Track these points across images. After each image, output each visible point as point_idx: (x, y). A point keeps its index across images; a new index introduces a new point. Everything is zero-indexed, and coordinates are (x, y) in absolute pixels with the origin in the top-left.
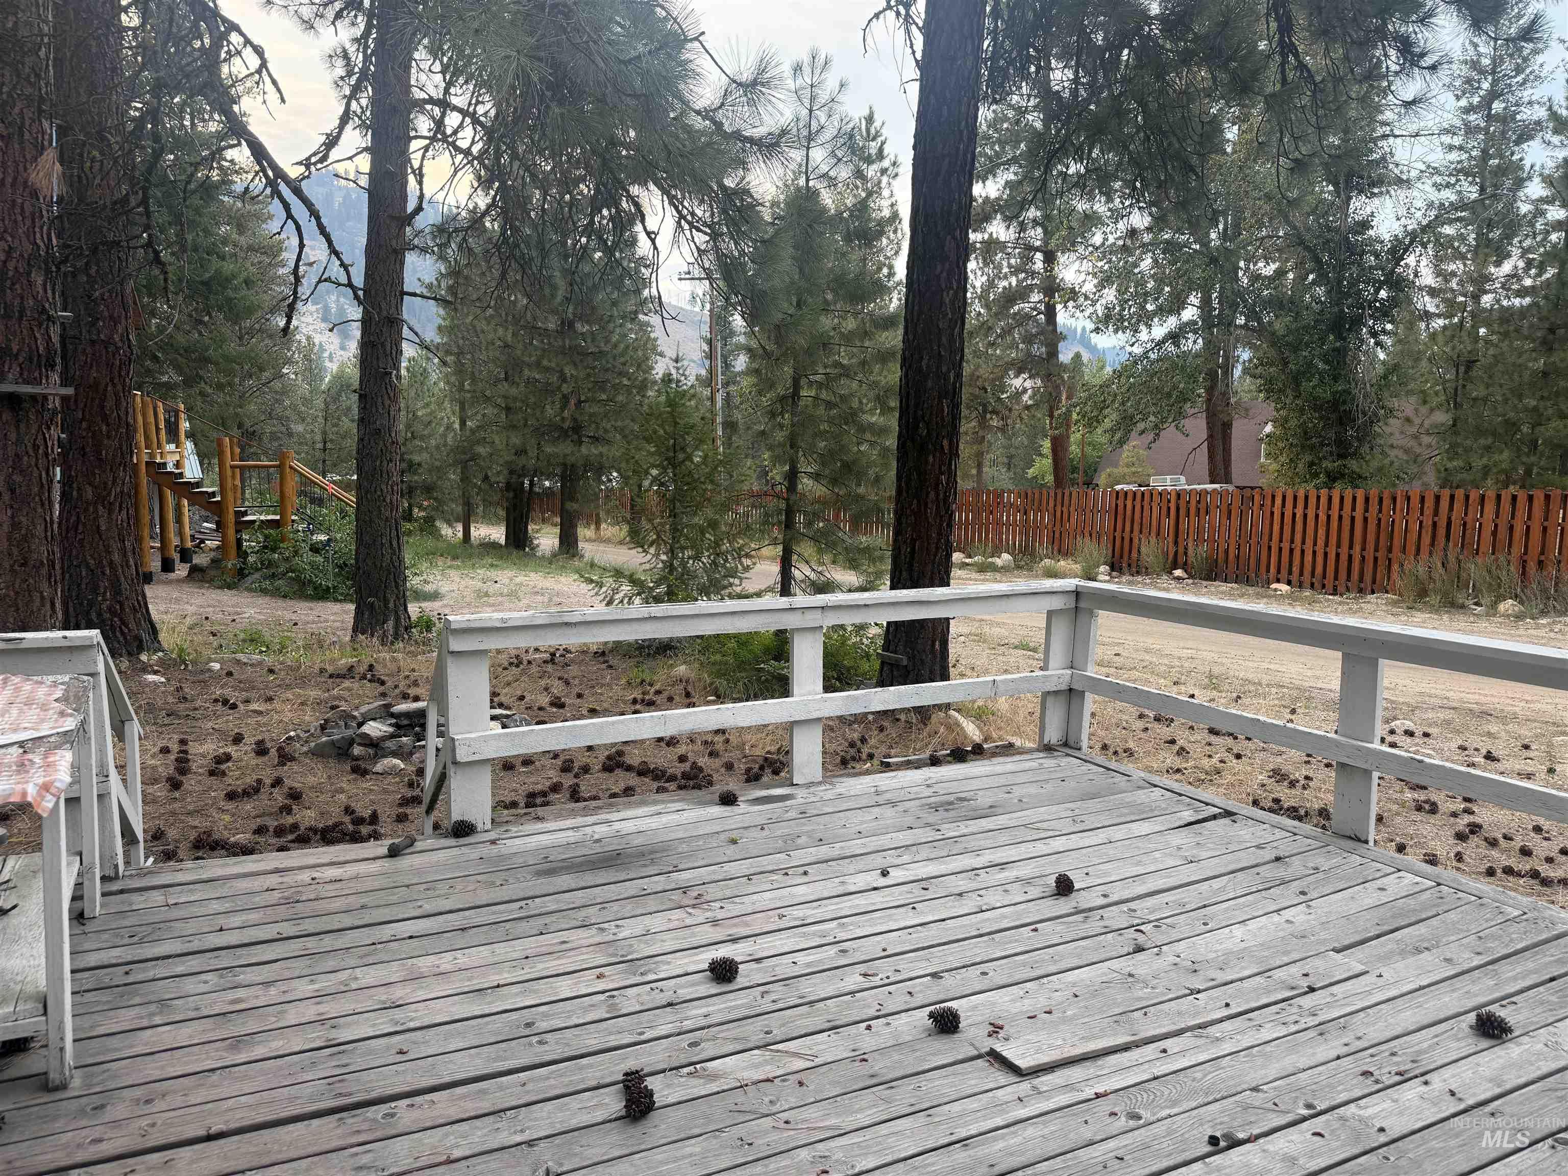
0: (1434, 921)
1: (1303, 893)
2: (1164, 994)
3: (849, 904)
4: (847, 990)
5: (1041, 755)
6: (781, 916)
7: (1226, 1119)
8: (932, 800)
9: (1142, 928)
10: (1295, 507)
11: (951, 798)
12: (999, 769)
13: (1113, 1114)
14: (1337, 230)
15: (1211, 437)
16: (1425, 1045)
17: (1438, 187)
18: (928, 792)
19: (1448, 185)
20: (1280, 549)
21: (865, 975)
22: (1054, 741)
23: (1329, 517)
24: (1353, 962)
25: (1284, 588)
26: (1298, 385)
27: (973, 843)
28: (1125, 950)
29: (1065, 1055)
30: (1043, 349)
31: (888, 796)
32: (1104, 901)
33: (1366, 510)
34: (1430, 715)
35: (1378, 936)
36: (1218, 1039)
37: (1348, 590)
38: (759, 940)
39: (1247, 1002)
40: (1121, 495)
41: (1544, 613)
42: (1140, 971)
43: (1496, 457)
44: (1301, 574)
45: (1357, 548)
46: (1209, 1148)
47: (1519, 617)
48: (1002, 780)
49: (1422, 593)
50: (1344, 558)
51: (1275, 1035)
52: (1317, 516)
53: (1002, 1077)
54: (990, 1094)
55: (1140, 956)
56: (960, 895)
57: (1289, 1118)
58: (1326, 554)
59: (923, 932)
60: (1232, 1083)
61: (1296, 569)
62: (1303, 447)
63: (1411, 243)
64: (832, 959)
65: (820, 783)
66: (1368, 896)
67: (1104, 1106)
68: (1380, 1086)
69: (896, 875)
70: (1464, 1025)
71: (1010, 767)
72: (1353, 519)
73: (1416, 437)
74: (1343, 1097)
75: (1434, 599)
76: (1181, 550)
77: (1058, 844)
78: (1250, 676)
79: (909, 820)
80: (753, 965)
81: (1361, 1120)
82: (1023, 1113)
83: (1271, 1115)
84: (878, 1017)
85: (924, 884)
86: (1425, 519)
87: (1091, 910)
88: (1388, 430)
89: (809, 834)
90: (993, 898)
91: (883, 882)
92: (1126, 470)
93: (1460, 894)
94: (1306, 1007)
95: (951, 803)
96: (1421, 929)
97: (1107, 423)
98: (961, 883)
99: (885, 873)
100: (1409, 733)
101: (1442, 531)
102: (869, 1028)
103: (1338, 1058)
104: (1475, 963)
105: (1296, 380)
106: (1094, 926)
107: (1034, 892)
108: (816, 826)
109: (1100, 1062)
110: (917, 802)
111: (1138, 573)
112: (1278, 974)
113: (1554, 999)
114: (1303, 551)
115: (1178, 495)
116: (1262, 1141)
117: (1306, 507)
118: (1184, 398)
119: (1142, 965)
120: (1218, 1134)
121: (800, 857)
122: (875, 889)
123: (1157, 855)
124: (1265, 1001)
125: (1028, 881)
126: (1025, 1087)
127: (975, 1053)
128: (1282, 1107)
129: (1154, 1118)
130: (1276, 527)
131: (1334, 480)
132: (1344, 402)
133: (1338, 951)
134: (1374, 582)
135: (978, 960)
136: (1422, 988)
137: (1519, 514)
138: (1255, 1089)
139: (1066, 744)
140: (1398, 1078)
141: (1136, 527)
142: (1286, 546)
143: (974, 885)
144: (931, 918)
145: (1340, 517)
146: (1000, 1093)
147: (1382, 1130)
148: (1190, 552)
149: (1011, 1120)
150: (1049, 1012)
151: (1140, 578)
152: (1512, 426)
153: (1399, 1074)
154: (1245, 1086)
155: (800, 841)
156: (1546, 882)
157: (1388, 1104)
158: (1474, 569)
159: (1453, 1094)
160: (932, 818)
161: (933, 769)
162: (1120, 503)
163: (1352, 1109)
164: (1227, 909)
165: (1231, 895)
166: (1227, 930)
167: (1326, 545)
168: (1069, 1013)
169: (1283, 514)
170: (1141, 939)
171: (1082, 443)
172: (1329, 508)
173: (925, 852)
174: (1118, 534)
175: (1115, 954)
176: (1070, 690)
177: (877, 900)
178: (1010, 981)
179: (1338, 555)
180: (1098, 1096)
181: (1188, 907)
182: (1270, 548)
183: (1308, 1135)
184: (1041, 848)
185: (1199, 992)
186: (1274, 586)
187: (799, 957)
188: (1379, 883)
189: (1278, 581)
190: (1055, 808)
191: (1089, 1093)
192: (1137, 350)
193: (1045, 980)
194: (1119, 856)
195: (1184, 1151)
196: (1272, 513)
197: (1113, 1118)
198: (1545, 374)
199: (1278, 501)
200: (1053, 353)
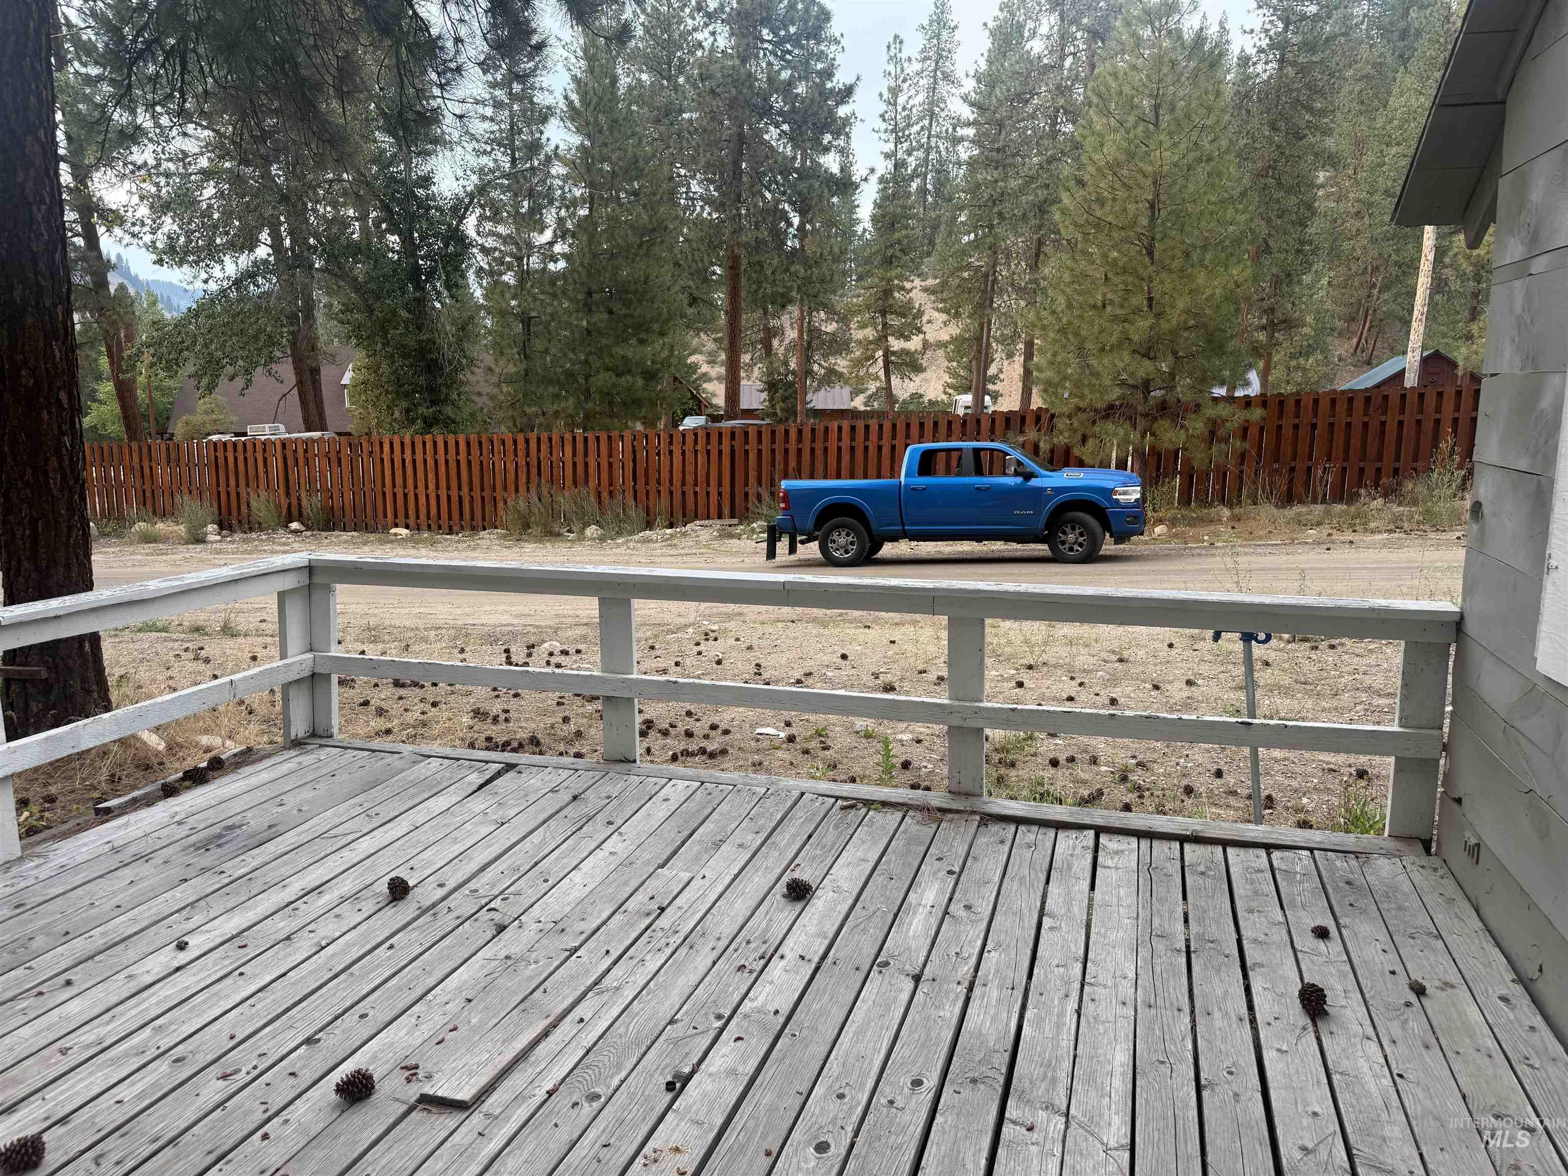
0: (715, 816)
1: (610, 823)
2: (550, 964)
3: (153, 1000)
4: (211, 1106)
5: (293, 753)
6: (64, 1052)
7: (667, 1061)
8: (193, 839)
9: (492, 905)
10: (403, 452)
11: (216, 830)
12: (254, 781)
13: (576, 1104)
14: (403, 182)
15: (300, 383)
16: (764, 925)
17: (479, 153)
18: (184, 831)
19: (485, 152)
20: (395, 494)
21: (224, 1077)
22: (301, 734)
23: (436, 461)
24: (676, 873)
25: (404, 532)
26: (386, 333)
27: (271, 874)
28: (489, 935)
29: (500, 1067)
30: (88, 278)
31: (133, 849)
32: (441, 893)
33: (469, 454)
34: (570, 633)
35: (683, 843)
36: (617, 989)
37: (462, 528)
38: (50, 1093)
39: (621, 941)
40: (220, 447)
41: (619, 534)
42: (516, 950)
43: (563, 404)
44: (418, 517)
45: (465, 489)
46: (670, 1096)
47: (602, 539)
48: (267, 793)
49: (526, 526)
50: (455, 499)
51: (659, 964)
52: (425, 461)
53: (450, 1120)
54: (447, 1145)
55: (505, 935)
56: (288, 938)
57: (712, 1034)
58: (438, 497)
59: (267, 998)
60: (651, 1025)
61: (412, 513)
62: (397, 393)
63: (471, 202)
64: (169, 1076)
65: (21, 859)
66: (658, 811)
67: (561, 1101)
68: (755, 975)
69: (197, 944)
70: (778, 897)
71: (265, 776)
72: (458, 462)
73: (498, 385)
74: (736, 997)
75: (536, 530)
76: (294, 502)
77: (365, 846)
78: (408, 624)
79: (177, 872)
80: (59, 1131)
81: (759, 1011)
82: (493, 1147)
83: (698, 1039)
84: (269, 1120)
85: (238, 942)
86: (519, 459)
87: (434, 905)
88: (473, 379)
89: (46, 930)
90: (327, 929)
91: (183, 957)
92: (206, 418)
93: (721, 787)
94: (667, 927)
95: (220, 836)
96: (708, 826)
97: (190, 368)
98: (282, 925)
99: (182, 947)
100: (565, 653)
101: (534, 471)
102: (265, 1137)
103: (714, 963)
104: (759, 841)
105: (384, 326)
106: (446, 921)
107: (369, 907)
108: (50, 914)
109: (532, 1059)
110: (177, 847)
111: (251, 530)
112: (631, 905)
113: (818, 852)
114: (416, 495)
115: (284, 445)
116: (703, 1066)
117: (414, 453)
118: (272, 342)
119: (511, 944)
120: (669, 1079)
121: (48, 964)
122: (178, 969)
123: (468, 826)
124: (634, 935)
125: (355, 897)
126: (477, 1119)
127: (404, 1108)
128: (701, 1028)
129: (611, 1091)
130: (388, 473)
131: (431, 426)
132: (430, 351)
133: (662, 866)
134: (484, 519)
135: (348, 1004)
136: (736, 876)
137: (590, 453)
138: (672, 1022)
139: (314, 735)
140: (762, 962)
141: (242, 482)
142: (399, 491)
143: (300, 922)
144: (268, 978)
145: (447, 462)
146: (456, 1137)
147: (777, 1012)
148: (304, 502)
149: (486, 1162)
150: (455, 1029)
151: (254, 535)
152: (570, 375)
153: (762, 957)
154: (663, 1023)
155: (34, 945)
156: (712, 755)
157: (768, 988)
158: (564, 501)
159: (802, 958)
160: (207, 860)
161: (172, 801)
162: (220, 454)
163: (747, 1006)
164: (557, 859)
165: (553, 846)
166: (566, 880)
167: (437, 488)
168: (474, 1021)
169: (392, 461)
170: (497, 916)
171: (149, 387)
172: (436, 453)
173: (218, 905)
174: (222, 488)
175: (481, 942)
176: (313, 675)
177: (187, 981)
178: (395, 1012)
179: (449, 497)
180: (550, 1094)
181: (523, 869)
182: (384, 494)
183: (732, 1043)
184: (349, 856)
185: (576, 949)
186: (393, 531)
187: (122, 1092)
188: (661, 794)
189: (396, 526)
190: (342, 808)
191: (541, 1094)
192: (213, 287)
193: (430, 997)
194: (433, 839)
195: (652, 1109)
196: (382, 460)
197: (577, 1109)
198: (589, 332)
199: (387, 448)
200: (102, 284)
